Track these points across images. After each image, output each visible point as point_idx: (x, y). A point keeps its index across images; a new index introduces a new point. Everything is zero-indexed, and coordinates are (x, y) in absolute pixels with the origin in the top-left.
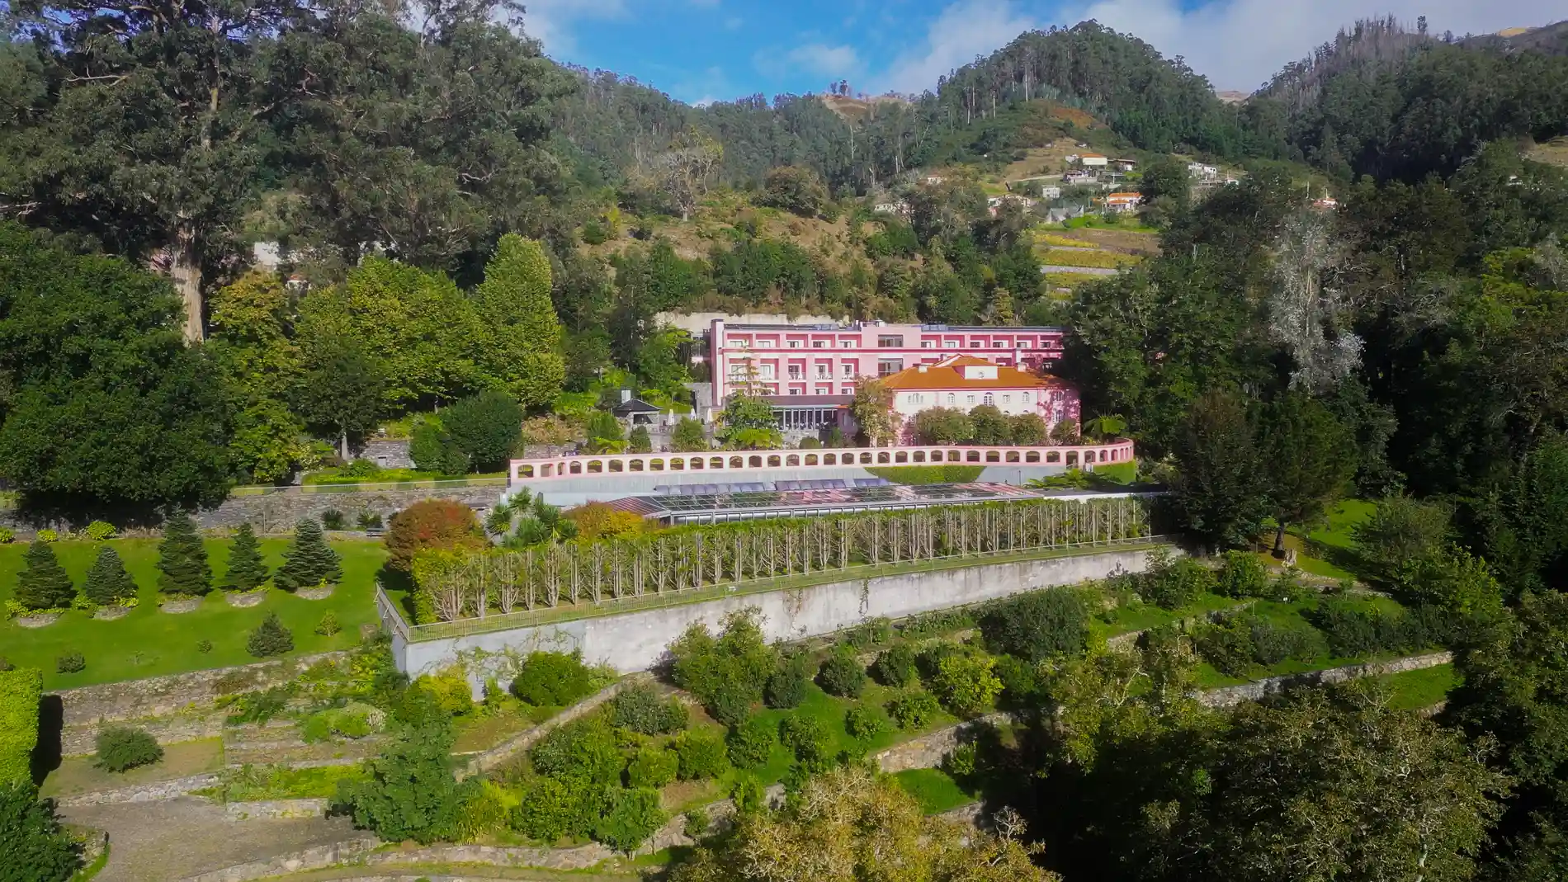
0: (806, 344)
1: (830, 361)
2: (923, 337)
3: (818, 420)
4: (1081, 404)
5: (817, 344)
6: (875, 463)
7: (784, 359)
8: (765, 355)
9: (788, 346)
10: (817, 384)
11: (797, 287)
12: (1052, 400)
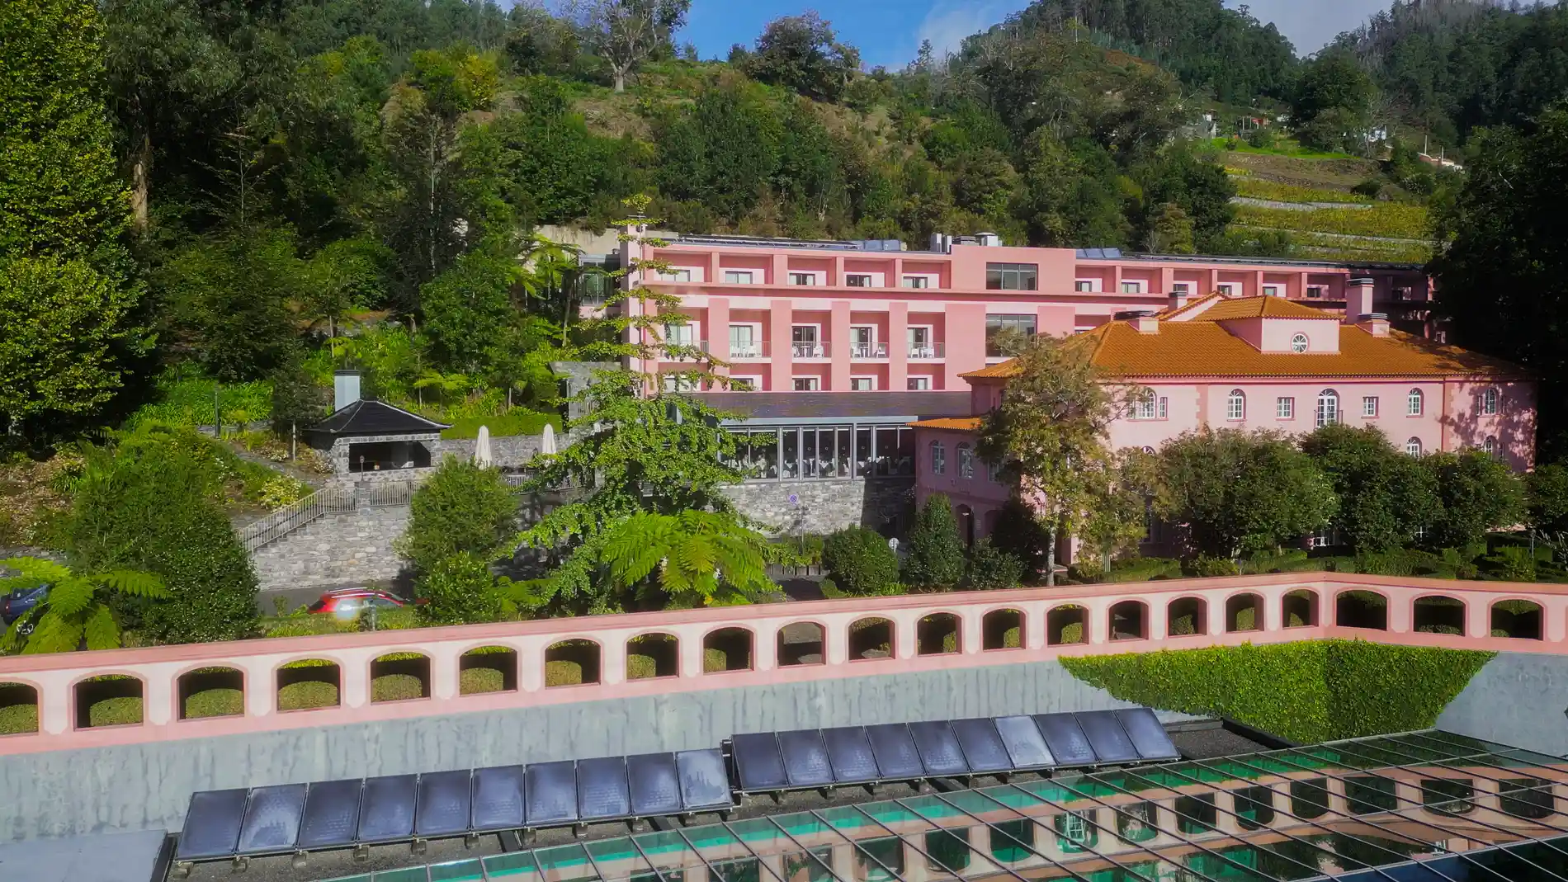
0: (832, 279)
1: (883, 319)
2: (1081, 271)
3: (863, 455)
4: (1538, 419)
5: (853, 281)
6: (1100, 642)
7: (783, 310)
8: (737, 302)
9: (792, 282)
10: (855, 368)
11: (811, 189)
12: (1476, 408)
